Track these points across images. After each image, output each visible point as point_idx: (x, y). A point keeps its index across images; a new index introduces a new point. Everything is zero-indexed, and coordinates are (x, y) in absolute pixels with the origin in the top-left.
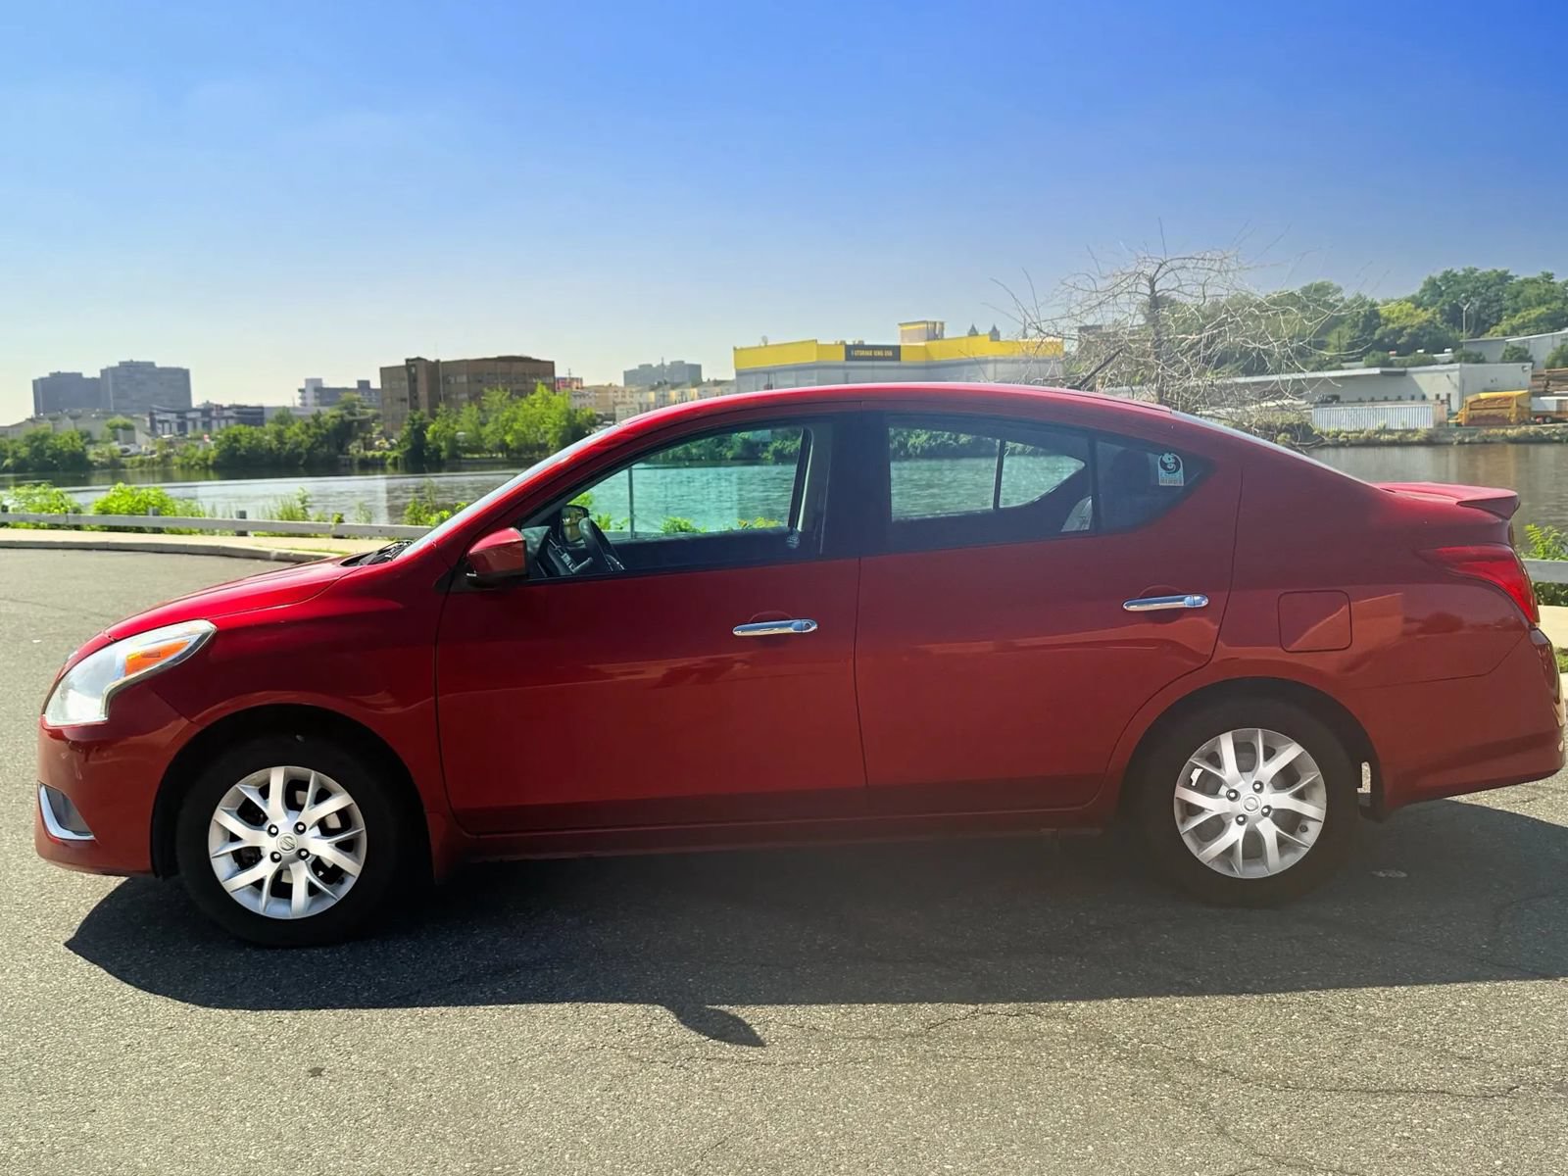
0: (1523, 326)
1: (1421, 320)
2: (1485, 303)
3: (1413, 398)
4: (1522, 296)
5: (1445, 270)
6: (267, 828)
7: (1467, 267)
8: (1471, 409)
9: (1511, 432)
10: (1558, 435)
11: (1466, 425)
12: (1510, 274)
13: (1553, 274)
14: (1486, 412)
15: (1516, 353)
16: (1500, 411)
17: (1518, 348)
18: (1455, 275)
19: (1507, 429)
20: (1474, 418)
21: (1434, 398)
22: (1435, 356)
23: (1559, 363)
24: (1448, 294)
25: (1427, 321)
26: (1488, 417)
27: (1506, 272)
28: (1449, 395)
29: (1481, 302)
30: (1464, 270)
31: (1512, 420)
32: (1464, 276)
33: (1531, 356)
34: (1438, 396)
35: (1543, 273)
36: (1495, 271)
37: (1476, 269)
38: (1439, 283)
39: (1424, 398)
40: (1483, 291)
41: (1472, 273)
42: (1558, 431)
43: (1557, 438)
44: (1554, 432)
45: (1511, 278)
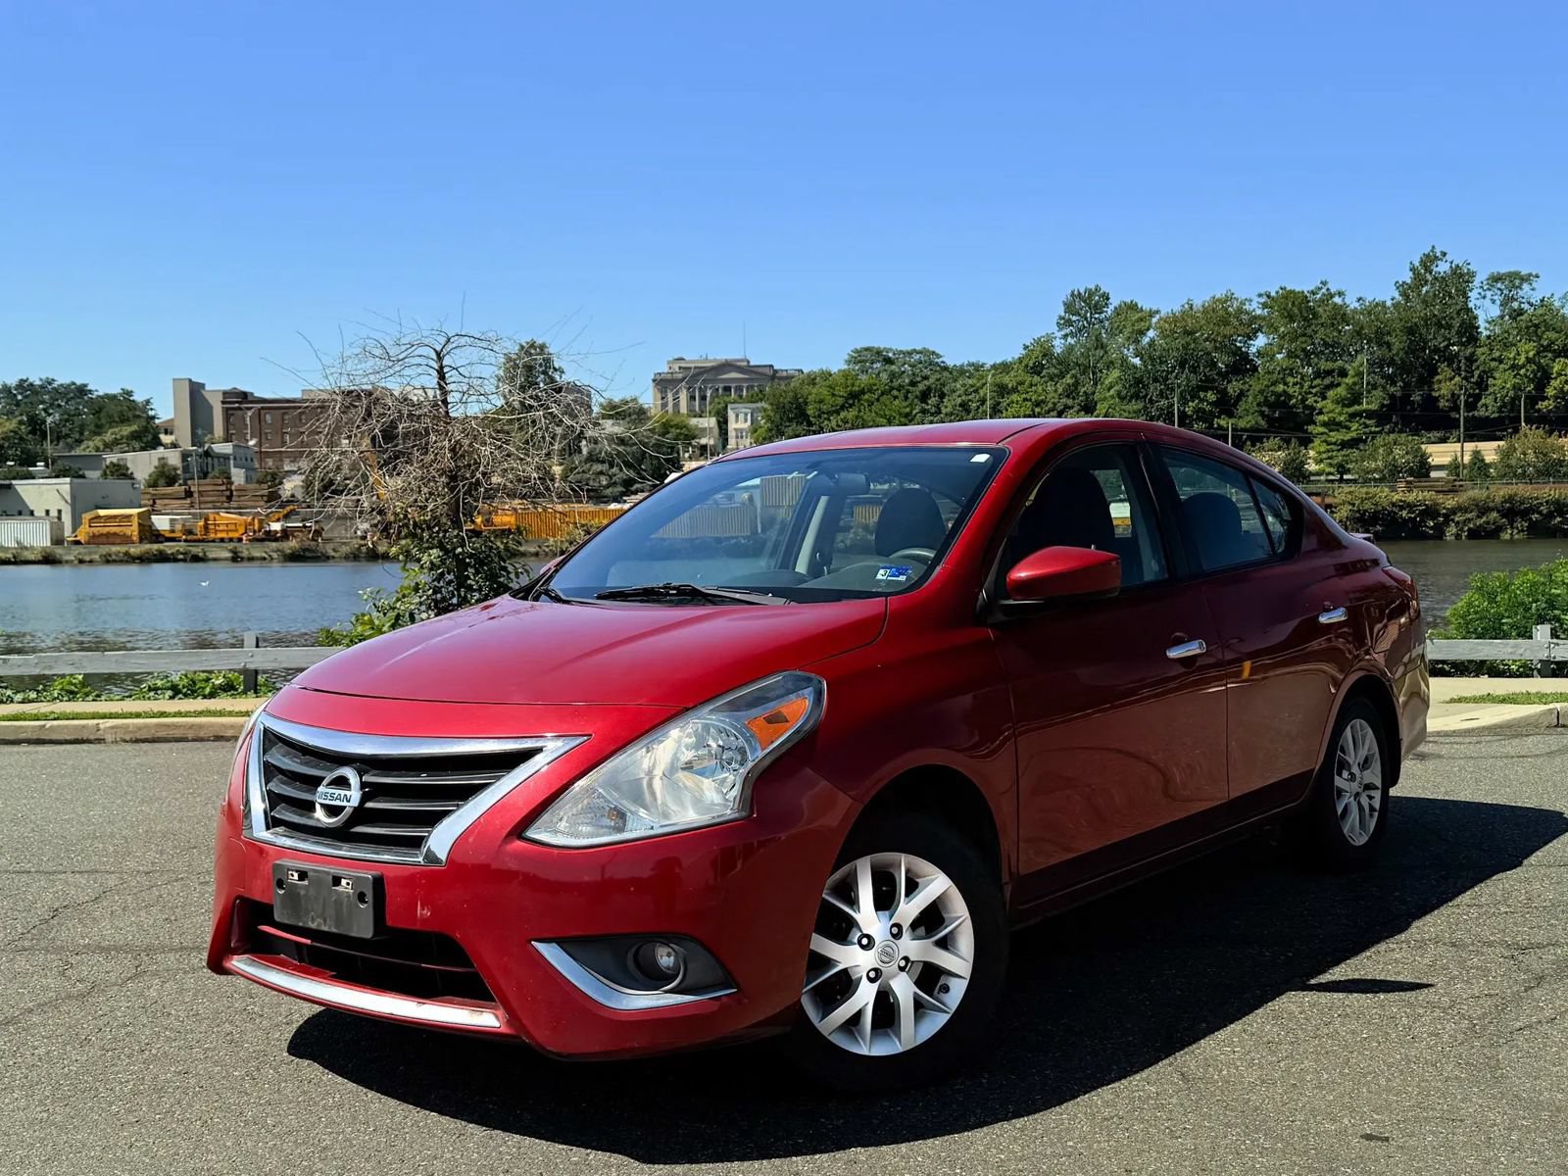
0: (116, 442)
1: (5, 429)
2: (66, 417)
3: (20, 513)
4: (104, 410)
5: (20, 378)
6: (856, 940)
7: (43, 377)
8: (90, 526)
9: (134, 550)
10: (182, 553)
11: (88, 543)
12: (89, 388)
13: (132, 392)
14: (107, 529)
15: (117, 470)
16: (120, 529)
17: (118, 465)
18: (32, 385)
19: (130, 548)
20: (94, 536)
21: (44, 514)
22: (30, 469)
23: (162, 481)
24: (25, 403)
25: (11, 431)
26: (108, 535)
27: (86, 386)
28: (60, 511)
29: (62, 415)
30: (41, 380)
31: (135, 539)
32: (42, 387)
33: (132, 473)
34: (47, 512)
35: (122, 389)
36: (74, 384)
37: (53, 380)
38: (15, 392)
39: (32, 513)
40: (63, 404)
41: (50, 384)
42: (181, 550)
43: (181, 557)
44: (178, 551)
45: (90, 391)
